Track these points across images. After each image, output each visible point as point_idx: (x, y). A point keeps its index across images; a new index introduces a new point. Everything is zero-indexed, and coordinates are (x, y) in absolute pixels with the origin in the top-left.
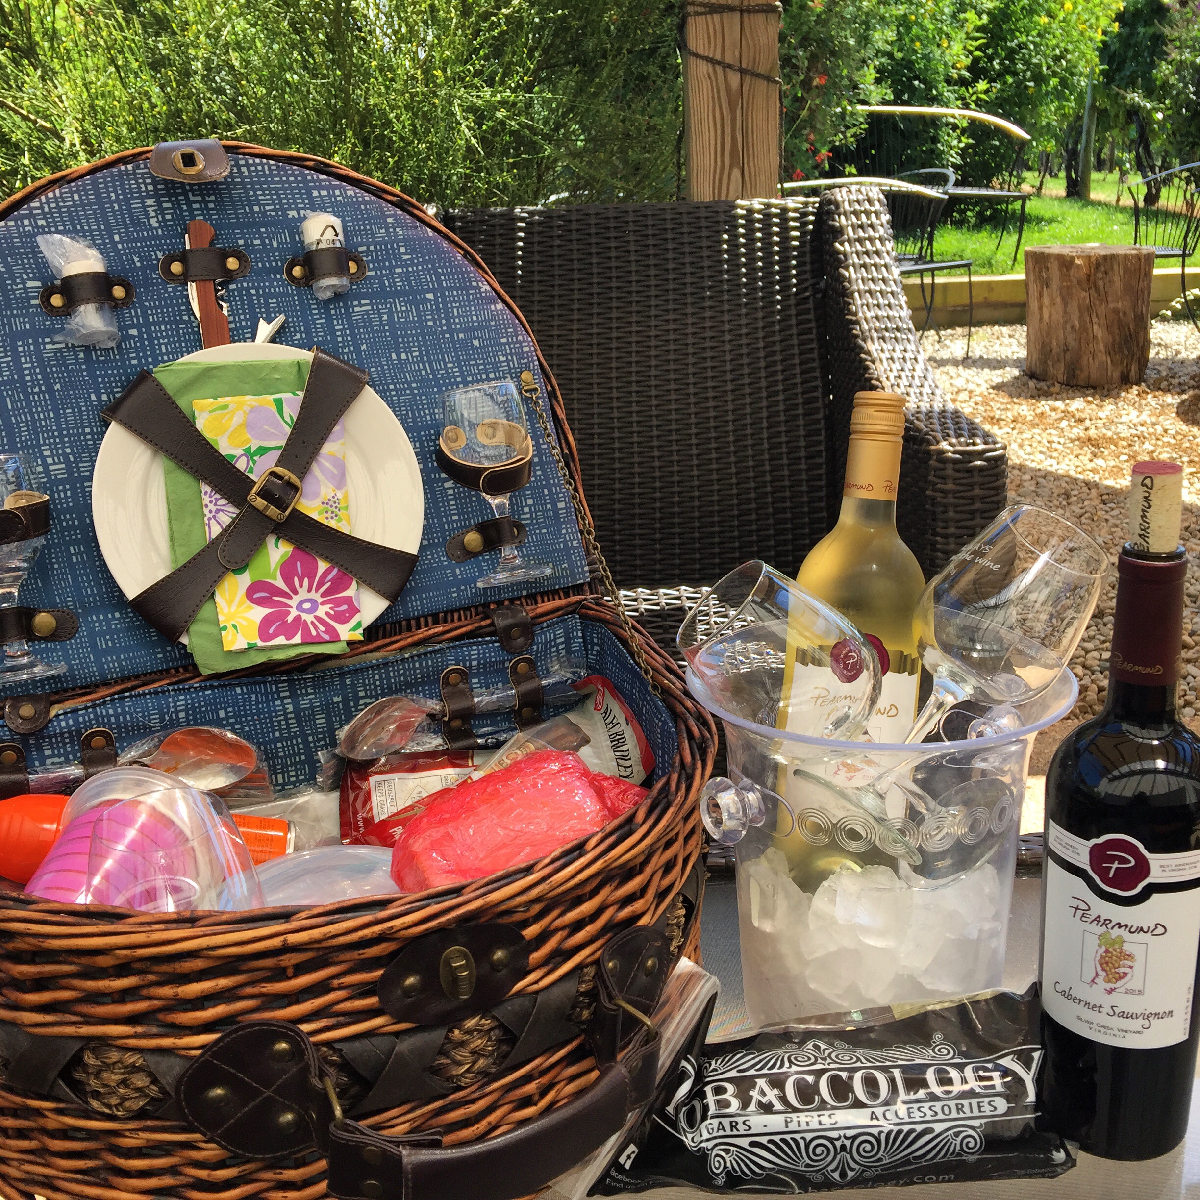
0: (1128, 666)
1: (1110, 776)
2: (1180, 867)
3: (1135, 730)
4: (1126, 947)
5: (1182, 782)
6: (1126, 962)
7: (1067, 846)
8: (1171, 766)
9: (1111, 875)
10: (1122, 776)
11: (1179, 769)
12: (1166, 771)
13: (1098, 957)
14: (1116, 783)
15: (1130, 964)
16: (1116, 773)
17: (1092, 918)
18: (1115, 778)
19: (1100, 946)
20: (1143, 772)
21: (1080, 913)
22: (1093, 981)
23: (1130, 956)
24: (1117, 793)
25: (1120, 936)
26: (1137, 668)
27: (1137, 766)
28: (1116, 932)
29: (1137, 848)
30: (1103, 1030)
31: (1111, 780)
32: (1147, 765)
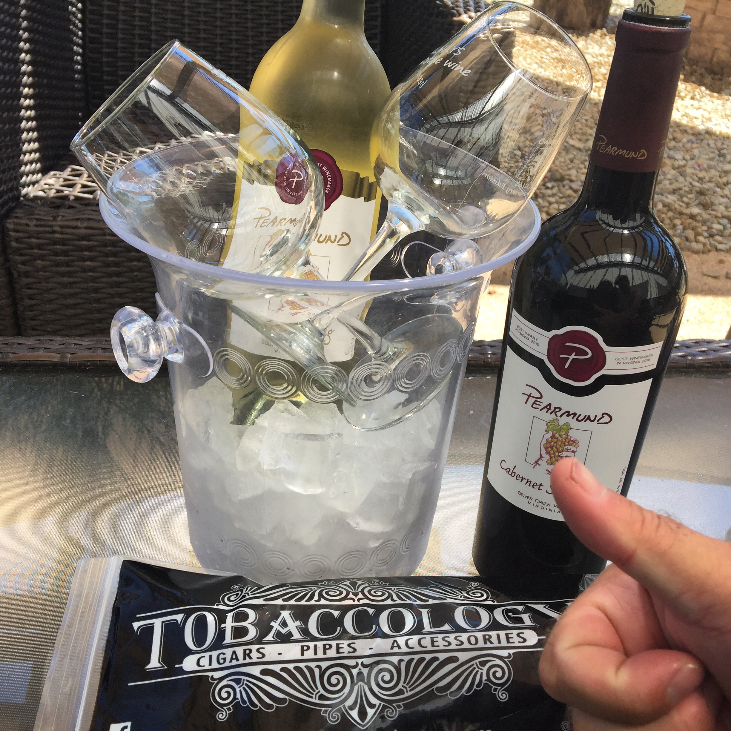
0: (612, 150)
1: (576, 268)
2: (634, 361)
3: (609, 218)
4: (571, 433)
5: (646, 276)
6: (570, 447)
7: (527, 336)
8: (638, 260)
9: (566, 367)
10: (588, 269)
11: (645, 263)
12: (631, 265)
13: (544, 442)
14: (581, 275)
15: (574, 449)
16: (583, 265)
17: (543, 406)
18: (582, 271)
19: (547, 432)
20: (611, 265)
21: (531, 400)
22: (536, 462)
23: (575, 442)
24: (582, 285)
25: (567, 424)
26: (621, 152)
27: (604, 259)
28: (564, 420)
29: (596, 340)
30: (540, 505)
31: (577, 272)
32: (615, 258)
